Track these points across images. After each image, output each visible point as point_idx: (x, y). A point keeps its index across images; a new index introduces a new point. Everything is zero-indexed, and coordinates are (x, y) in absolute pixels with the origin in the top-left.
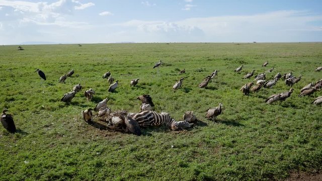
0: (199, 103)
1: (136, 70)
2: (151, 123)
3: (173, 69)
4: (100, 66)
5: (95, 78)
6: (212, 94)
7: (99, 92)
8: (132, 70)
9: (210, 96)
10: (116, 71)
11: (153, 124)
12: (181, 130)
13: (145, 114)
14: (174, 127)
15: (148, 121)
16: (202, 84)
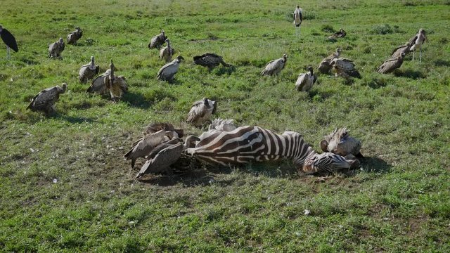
0: (376, 111)
1: (228, 29)
2: (256, 155)
3: (317, 26)
4: (143, 21)
5: (130, 48)
6: (410, 89)
7: (139, 82)
8: (219, 29)
9: (405, 93)
10: (180, 31)
11: (262, 157)
12: (330, 173)
13: (242, 132)
14: (309, 167)
15: (248, 149)
16: (388, 64)
